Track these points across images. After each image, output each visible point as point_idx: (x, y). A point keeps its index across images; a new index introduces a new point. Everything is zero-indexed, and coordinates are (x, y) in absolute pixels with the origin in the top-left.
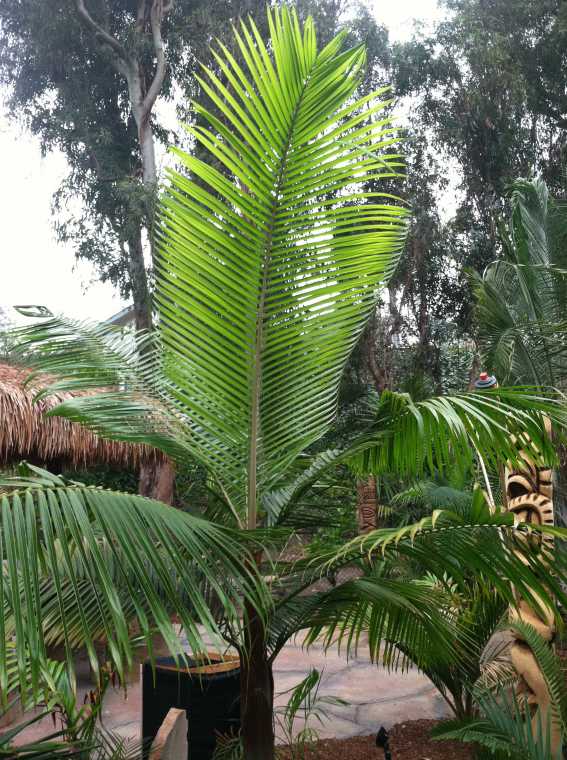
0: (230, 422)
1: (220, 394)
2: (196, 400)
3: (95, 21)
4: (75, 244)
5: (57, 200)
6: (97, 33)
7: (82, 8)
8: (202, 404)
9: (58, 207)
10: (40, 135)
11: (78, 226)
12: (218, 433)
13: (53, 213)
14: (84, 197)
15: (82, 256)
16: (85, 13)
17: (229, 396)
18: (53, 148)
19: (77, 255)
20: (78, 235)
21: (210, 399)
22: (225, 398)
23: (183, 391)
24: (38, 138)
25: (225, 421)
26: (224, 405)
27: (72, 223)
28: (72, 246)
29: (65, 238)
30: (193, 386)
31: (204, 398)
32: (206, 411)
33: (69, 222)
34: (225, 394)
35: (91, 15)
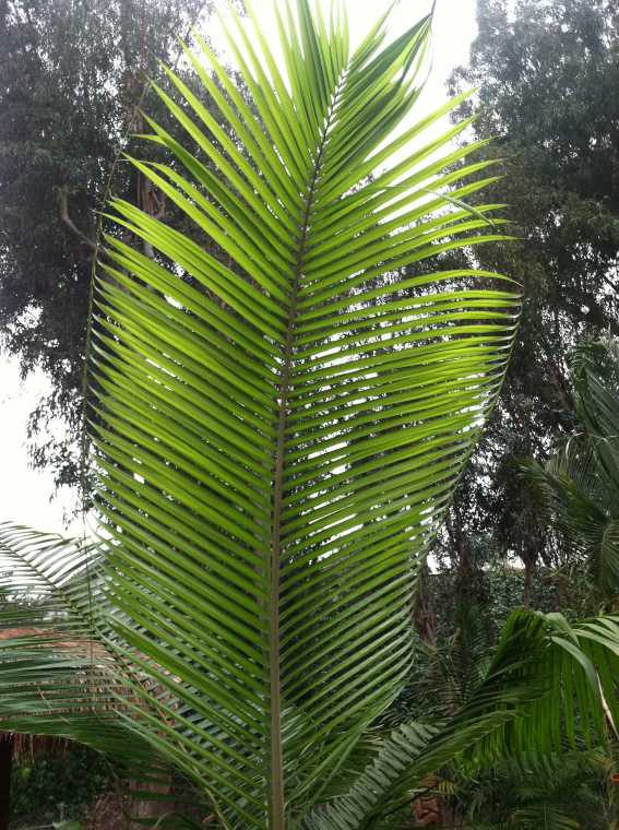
0: (230, 684)
1: (215, 635)
2: (170, 648)
3: (79, 230)
4: (55, 469)
5: (35, 421)
6: (82, 242)
7: (66, 217)
8: (181, 655)
9: (36, 429)
10: (21, 354)
11: (59, 449)
12: (208, 707)
13: (30, 436)
14: (67, 417)
15: (62, 483)
16: (70, 222)
17: (229, 638)
18: (35, 367)
19: (57, 482)
20: (58, 459)
21: (197, 645)
22: (224, 642)
23: (149, 634)
24: (18, 358)
25: (221, 683)
26: (220, 653)
27: (52, 446)
28: (51, 472)
29: (42, 462)
30: (167, 623)
31: (185, 642)
32: (188, 667)
33: (48, 445)
34: (223, 634)
35: (77, 225)
